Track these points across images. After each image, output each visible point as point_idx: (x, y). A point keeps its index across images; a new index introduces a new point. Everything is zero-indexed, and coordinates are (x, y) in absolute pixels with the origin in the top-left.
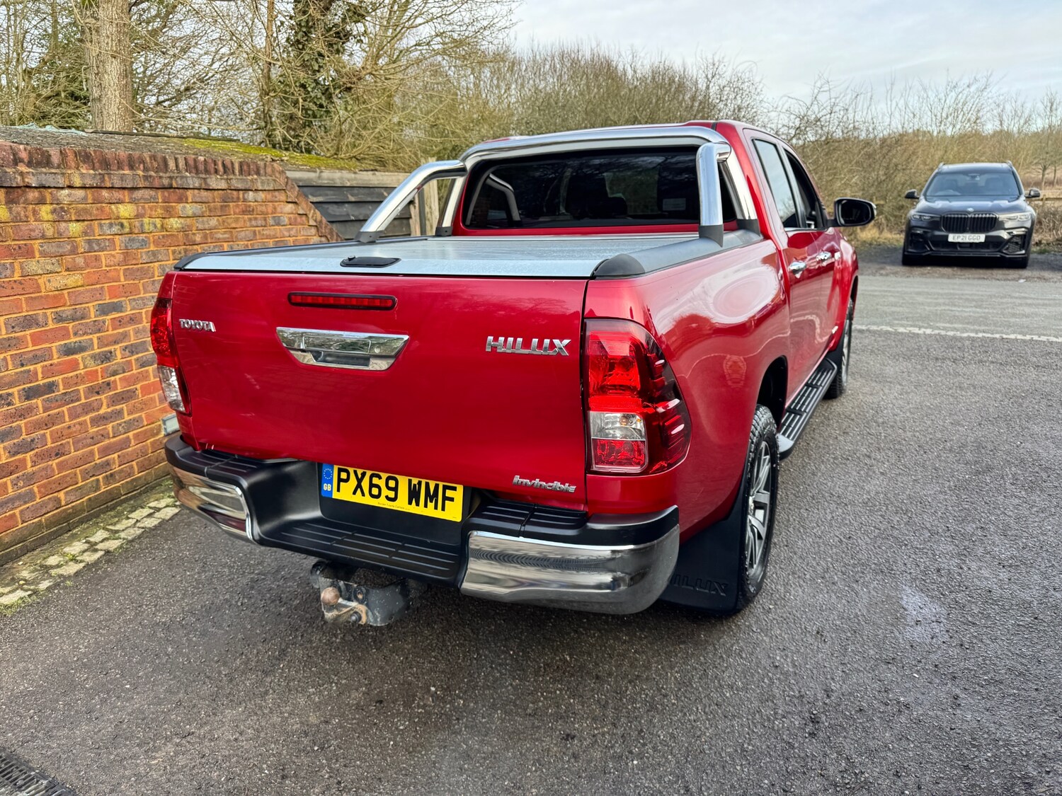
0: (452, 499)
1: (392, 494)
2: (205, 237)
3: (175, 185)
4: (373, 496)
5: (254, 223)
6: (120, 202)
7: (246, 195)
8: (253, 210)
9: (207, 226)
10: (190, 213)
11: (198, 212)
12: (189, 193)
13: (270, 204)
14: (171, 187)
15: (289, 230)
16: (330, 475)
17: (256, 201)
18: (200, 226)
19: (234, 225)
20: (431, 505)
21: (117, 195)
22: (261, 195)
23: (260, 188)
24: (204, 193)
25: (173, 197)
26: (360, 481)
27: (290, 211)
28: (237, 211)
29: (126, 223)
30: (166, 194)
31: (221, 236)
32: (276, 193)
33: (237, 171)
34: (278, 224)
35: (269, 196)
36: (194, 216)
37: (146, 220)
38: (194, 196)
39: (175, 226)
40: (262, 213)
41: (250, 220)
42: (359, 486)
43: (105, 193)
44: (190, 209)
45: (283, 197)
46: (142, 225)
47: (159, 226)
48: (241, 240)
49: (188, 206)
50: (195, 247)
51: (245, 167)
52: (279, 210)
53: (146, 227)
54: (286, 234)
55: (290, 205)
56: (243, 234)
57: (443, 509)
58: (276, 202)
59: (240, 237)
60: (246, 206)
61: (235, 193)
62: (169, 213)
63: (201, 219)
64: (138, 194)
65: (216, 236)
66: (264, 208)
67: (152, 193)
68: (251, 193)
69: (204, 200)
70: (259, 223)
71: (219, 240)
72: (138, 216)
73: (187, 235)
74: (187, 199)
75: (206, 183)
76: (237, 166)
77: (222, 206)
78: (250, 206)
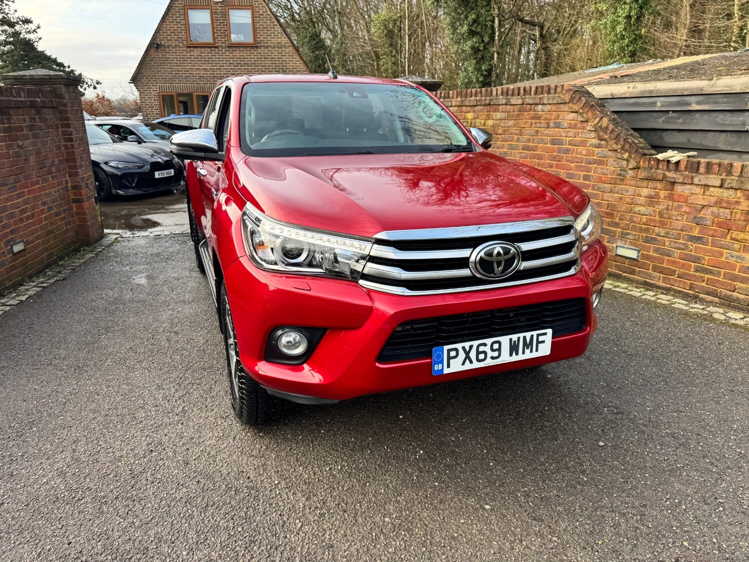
2: (504, 131)
3: (492, 103)
5: (538, 125)
6: (469, 112)
7: (536, 108)
8: (540, 117)
9: (506, 125)
10: (498, 117)
11: (503, 117)
12: (501, 107)
13: (555, 113)
14: (490, 104)
15: (567, 132)
17: (543, 111)
18: (503, 125)
19: (523, 126)
21: (469, 109)
22: (548, 107)
23: (546, 102)
24: (508, 107)
25: (492, 109)
27: (571, 118)
28: (528, 117)
29: (469, 121)
30: (488, 108)
31: (513, 131)
32: (562, 106)
33: (532, 93)
34: (559, 127)
35: (554, 108)
36: (501, 119)
37: (478, 120)
38: (502, 108)
39: (490, 124)
40: (546, 119)
41: (536, 123)
43: (464, 108)
44: (498, 115)
45: (566, 108)
46: (475, 123)
47: (482, 123)
48: (526, 135)
49: (498, 114)
50: (498, 136)
51: (540, 90)
52: (561, 117)
53: (477, 124)
54: (563, 134)
55: (573, 114)
56: (528, 131)
58: (561, 112)
59: (525, 133)
60: (535, 114)
61: (528, 106)
62: (488, 117)
63: (504, 121)
64: (477, 108)
65: (510, 131)
66: (548, 116)
67: (482, 107)
68: (540, 106)
69: (508, 110)
70: (542, 125)
71: (511, 133)
72: (475, 118)
73: (494, 129)
74: (499, 110)
75: (509, 101)
76: (533, 90)
77: (517, 114)
78: (538, 114)
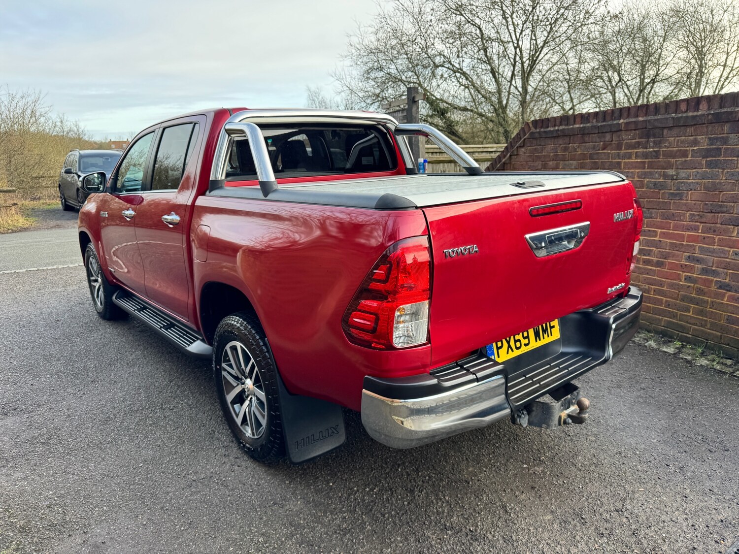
0: (553, 327)
1: (526, 341)
4: (517, 348)
16: (491, 349)
20: (546, 336)
26: (508, 342)
42: (509, 346)
57: (551, 335)
